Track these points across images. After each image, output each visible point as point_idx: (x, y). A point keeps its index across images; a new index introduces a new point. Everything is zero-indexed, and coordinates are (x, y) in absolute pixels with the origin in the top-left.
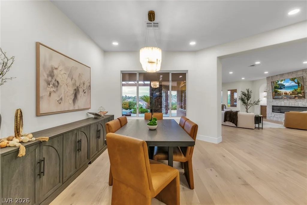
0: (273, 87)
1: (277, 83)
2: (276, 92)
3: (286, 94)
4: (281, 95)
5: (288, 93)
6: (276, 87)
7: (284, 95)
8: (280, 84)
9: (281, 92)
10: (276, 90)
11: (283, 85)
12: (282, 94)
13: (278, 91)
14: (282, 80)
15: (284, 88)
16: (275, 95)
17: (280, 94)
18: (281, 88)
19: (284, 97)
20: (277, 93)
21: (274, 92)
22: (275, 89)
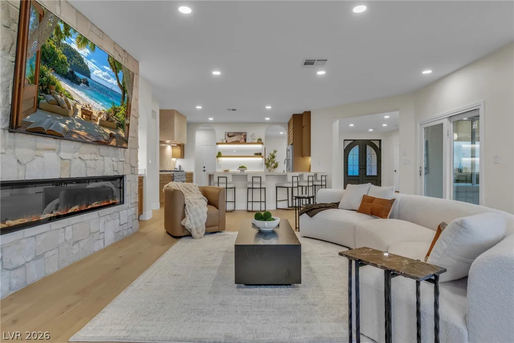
0: (33, 47)
1: (58, 32)
2: (46, 87)
3: (87, 113)
4: (66, 116)
5: (95, 114)
6: (54, 56)
7: (79, 121)
8: (74, 53)
9: (69, 95)
10: (50, 74)
11: (86, 66)
12: (76, 110)
13: (58, 89)
14: (84, 41)
15: (87, 83)
16: (37, 106)
17: (62, 109)
18: (72, 79)
19: (80, 129)
20: (50, 98)
21: (33, 80)
22: (44, 68)
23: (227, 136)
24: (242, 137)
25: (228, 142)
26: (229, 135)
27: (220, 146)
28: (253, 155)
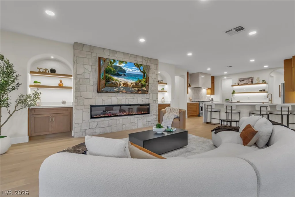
0: (103, 70)
1: (111, 62)
2: (108, 80)
3: (126, 85)
4: (117, 87)
5: (129, 84)
6: (110, 70)
7: (122, 87)
8: (118, 67)
9: (117, 80)
10: (109, 76)
11: (124, 70)
12: (120, 84)
13: (112, 79)
14: (122, 62)
15: (125, 75)
16: (105, 86)
17: (115, 85)
18: (118, 75)
19: (123, 90)
20: (110, 82)
21: (103, 79)
22: (107, 75)
23: (239, 81)
24: (250, 80)
25: (240, 84)
26: (241, 80)
27: (234, 87)
28: (259, 91)
